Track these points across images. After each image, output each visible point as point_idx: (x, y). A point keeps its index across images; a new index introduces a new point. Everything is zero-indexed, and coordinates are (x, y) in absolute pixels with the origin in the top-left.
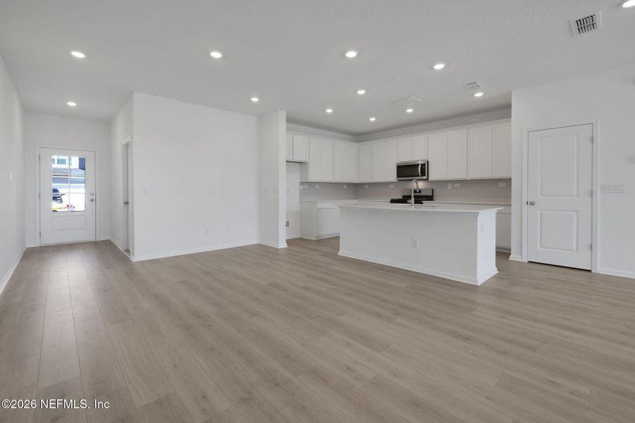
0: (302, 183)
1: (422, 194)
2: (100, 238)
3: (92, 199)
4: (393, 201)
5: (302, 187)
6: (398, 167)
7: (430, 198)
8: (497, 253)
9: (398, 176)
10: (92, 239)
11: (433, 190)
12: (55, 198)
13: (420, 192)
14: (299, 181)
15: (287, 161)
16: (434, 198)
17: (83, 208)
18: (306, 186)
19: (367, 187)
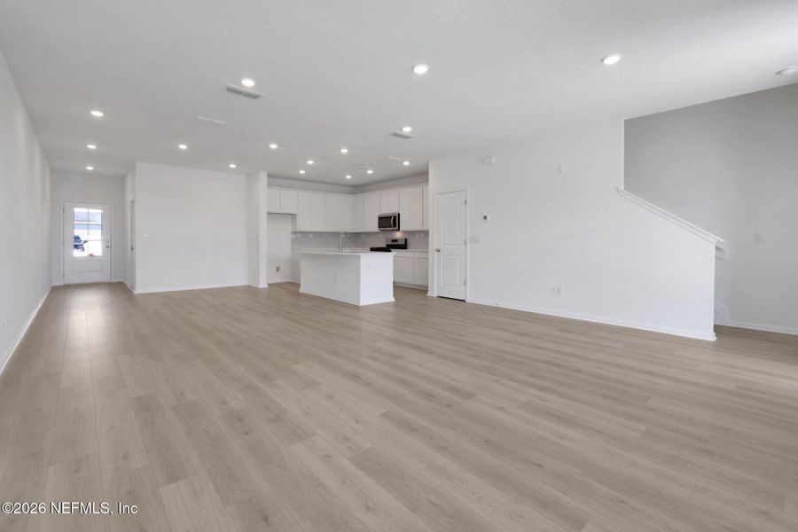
0: (294, 233)
1: (399, 243)
2: (114, 281)
3: (108, 246)
4: (373, 250)
5: (294, 236)
6: (380, 218)
7: (404, 247)
8: (394, 286)
9: (379, 227)
10: (108, 280)
11: (406, 240)
12: (76, 247)
13: (396, 241)
14: (290, 230)
15: (268, 213)
16: (409, 247)
17: (101, 255)
18: (299, 235)
19: (363, 236)
